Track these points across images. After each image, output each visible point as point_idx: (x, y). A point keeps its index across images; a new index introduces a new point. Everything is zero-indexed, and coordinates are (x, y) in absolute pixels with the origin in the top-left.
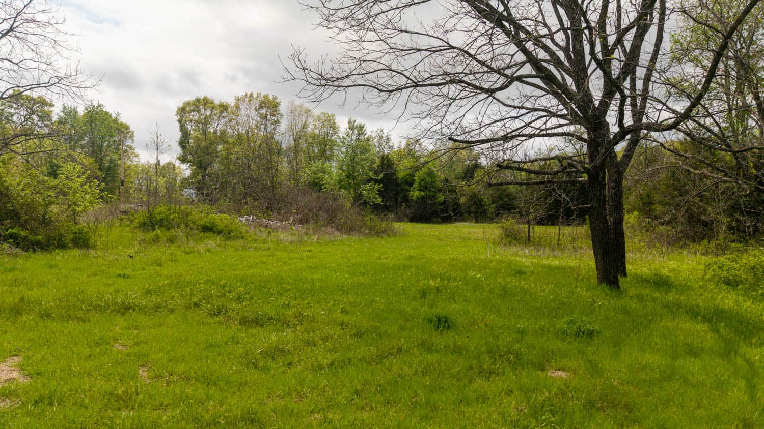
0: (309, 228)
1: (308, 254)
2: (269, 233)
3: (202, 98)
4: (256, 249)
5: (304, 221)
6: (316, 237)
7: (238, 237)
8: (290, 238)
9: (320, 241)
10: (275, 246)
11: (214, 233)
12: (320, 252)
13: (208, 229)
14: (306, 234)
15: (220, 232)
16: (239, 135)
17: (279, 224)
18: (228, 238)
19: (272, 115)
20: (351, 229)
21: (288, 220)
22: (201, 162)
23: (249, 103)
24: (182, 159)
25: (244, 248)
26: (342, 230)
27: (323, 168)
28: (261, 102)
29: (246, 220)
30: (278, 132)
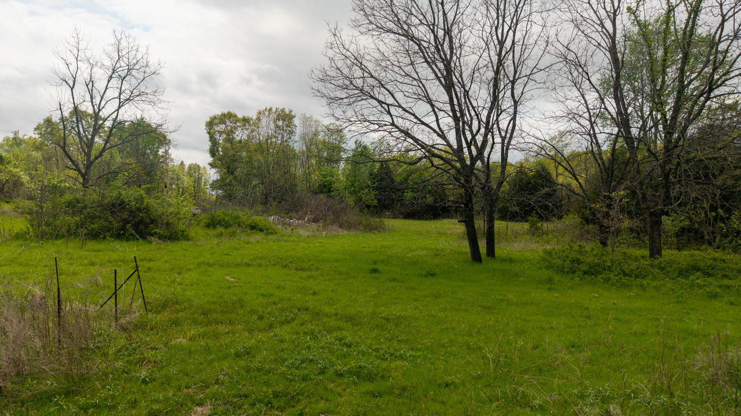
0: (319, 226)
1: (319, 244)
2: (292, 230)
3: (226, 113)
4: (286, 241)
5: (315, 220)
6: (325, 233)
7: (272, 233)
8: (307, 234)
9: (328, 236)
10: (298, 239)
11: (257, 230)
12: (328, 243)
13: (253, 227)
14: (318, 230)
15: (261, 230)
16: (259, 143)
17: (297, 222)
18: (267, 234)
19: (288, 126)
20: (350, 227)
21: (304, 220)
22: (228, 168)
23: (269, 116)
24: (212, 165)
25: (278, 240)
26: (344, 227)
27: (331, 172)
28: (279, 115)
29: (273, 219)
30: (293, 141)
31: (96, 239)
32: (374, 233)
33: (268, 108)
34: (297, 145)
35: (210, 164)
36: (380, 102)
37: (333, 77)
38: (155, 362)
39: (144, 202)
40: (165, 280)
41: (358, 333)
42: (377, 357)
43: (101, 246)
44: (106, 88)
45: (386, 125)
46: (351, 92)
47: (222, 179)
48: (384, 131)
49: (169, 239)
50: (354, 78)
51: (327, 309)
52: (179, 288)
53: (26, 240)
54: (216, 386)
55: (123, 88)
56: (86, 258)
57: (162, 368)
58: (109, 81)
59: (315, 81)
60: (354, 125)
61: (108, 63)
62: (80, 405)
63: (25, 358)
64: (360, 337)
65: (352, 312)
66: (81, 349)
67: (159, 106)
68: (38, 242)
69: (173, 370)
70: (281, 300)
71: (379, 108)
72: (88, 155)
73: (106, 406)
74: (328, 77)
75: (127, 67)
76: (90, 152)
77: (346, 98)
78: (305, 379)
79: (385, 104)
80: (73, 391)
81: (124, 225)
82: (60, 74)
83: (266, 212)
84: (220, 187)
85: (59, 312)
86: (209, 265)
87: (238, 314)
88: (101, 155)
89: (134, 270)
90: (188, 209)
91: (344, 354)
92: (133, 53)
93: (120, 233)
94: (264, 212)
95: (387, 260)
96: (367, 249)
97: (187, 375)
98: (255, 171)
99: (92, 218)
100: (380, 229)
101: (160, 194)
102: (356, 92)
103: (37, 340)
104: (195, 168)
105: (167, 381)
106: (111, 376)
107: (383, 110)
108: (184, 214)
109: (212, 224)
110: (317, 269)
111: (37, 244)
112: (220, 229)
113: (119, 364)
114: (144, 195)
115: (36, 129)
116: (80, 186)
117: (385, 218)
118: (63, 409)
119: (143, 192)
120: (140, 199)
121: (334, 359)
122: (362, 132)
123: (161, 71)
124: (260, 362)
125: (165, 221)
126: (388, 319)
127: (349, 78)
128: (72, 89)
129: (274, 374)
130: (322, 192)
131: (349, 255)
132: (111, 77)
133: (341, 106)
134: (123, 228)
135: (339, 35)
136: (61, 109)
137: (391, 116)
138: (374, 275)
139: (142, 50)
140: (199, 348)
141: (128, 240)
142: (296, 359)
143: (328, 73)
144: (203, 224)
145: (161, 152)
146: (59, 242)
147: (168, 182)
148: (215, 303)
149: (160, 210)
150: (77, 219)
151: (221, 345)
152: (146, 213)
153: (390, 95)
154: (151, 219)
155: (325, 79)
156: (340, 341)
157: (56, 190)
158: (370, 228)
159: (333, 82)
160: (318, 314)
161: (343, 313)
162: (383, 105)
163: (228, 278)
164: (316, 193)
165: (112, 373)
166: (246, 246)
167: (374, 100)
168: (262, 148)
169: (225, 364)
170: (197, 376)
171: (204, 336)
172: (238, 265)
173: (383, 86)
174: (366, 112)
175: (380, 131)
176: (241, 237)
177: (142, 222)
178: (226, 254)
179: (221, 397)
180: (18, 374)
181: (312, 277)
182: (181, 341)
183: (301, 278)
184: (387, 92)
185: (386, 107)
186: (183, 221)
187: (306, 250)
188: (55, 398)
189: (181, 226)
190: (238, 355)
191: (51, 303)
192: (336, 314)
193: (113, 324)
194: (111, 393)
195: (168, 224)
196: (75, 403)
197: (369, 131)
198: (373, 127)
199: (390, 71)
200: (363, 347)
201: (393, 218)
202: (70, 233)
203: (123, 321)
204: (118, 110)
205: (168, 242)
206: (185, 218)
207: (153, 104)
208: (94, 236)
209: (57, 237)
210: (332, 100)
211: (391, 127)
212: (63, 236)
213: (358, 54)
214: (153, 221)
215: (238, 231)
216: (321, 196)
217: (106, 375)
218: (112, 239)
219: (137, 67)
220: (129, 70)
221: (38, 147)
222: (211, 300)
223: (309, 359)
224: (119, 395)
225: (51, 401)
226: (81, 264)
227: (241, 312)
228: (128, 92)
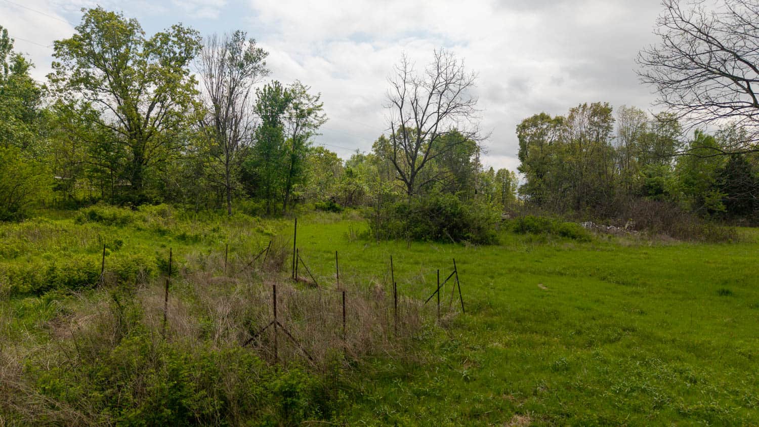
0: (644, 234)
1: (645, 256)
2: (610, 238)
3: (539, 114)
4: (602, 250)
5: (638, 227)
6: (651, 242)
7: (586, 241)
8: (628, 243)
9: (655, 246)
10: (617, 249)
11: (569, 237)
12: (656, 255)
13: (565, 234)
14: (642, 239)
15: (574, 237)
16: (572, 144)
17: (615, 228)
18: (580, 242)
19: (604, 121)
20: (685, 235)
21: (624, 226)
22: (537, 171)
23: (583, 113)
24: (521, 170)
25: (593, 248)
26: (677, 237)
27: (659, 170)
28: (594, 111)
29: (587, 226)
30: (610, 137)
31: (419, 241)
32: (721, 244)
33: (582, 105)
34: (615, 141)
35: (519, 169)
36: (736, 79)
37: (668, 58)
38: (475, 363)
39: (457, 208)
40: (479, 283)
41: (706, 367)
42: (738, 403)
43: (423, 247)
44: (428, 105)
45: (742, 107)
46: (691, 73)
47: (531, 183)
48: (739, 114)
49: (481, 243)
50: (697, 55)
51: (660, 333)
52: (492, 293)
53: (368, 240)
54: (535, 398)
55: (441, 103)
56: (412, 258)
57: (481, 369)
58: (430, 98)
59: (643, 65)
60: (695, 111)
61: (430, 81)
62: (414, 390)
63: (372, 340)
64: (709, 373)
65: (696, 342)
66: (414, 339)
67: (472, 115)
68: (376, 241)
69: (492, 374)
70: (601, 316)
71: (734, 86)
72: (412, 166)
73: (435, 396)
74: (660, 58)
75: (445, 83)
76: (414, 163)
77: (686, 80)
78: (636, 410)
79: (744, 80)
80: (408, 377)
81: (441, 229)
82: (391, 97)
83: (579, 218)
84: (528, 192)
85: (396, 304)
86: (521, 271)
87: (553, 325)
88: (422, 165)
89: (453, 272)
90: (498, 213)
91: (688, 391)
92: (451, 67)
93: (437, 237)
94: (576, 217)
95: (743, 280)
96: (713, 265)
97: (505, 380)
98: (566, 173)
99: (416, 222)
100: (730, 240)
101: (471, 200)
102: (699, 71)
103: (379, 326)
104: (504, 174)
105: (487, 383)
106: (438, 368)
107: (739, 88)
108: (494, 219)
109: (522, 229)
110: (644, 284)
111: (375, 244)
112: (529, 235)
113: (444, 358)
114: (458, 201)
115: (373, 147)
116: (405, 194)
117: (737, 226)
118: (401, 391)
119: (456, 198)
120: (455, 205)
121: (674, 395)
122: (707, 118)
123: (475, 81)
124: (581, 381)
125: (476, 226)
126: (750, 357)
127: (689, 56)
128: (401, 109)
129: (599, 398)
130: (647, 194)
131: (687, 270)
132: (431, 94)
133: (677, 90)
134: (440, 232)
135: (675, 7)
136: (393, 128)
137: (752, 94)
138: (724, 298)
139: (458, 64)
140: (515, 355)
141: (444, 242)
142: (624, 385)
143: (661, 54)
144: (511, 229)
145: (472, 159)
146: (391, 242)
147: (478, 187)
148: (528, 310)
149: (473, 215)
150: (405, 222)
151: (538, 356)
152: (460, 218)
153: (751, 68)
154: (464, 224)
155: (657, 60)
156: (681, 373)
157: (389, 198)
158: (715, 239)
159: (666, 63)
160: (648, 337)
161: (683, 340)
162: (740, 82)
163: (540, 286)
164: (639, 196)
165: (439, 366)
166: (557, 253)
167: (725, 77)
168: (573, 148)
169: (544, 377)
170: (516, 384)
171: (519, 343)
172: (550, 274)
173: (738, 58)
174: (713, 94)
175: (733, 115)
176: (551, 244)
177: (456, 226)
178: (537, 261)
179: (541, 411)
180: (368, 354)
181: (638, 293)
182: (497, 345)
183: (623, 293)
184: (746, 65)
185: (745, 84)
186: (493, 226)
187: (628, 261)
188: (395, 380)
189: (492, 232)
190: (556, 369)
191: (389, 294)
192: (673, 341)
193: (437, 320)
194: (438, 384)
195: (479, 228)
196: (410, 388)
197: (717, 116)
198: (722, 111)
199: (751, 38)
200: (713, 386)
201: (751, 226)
202: (399, 236)
203: (444, 318)
204: (436, 124)
205: (480, 247)
206: (495, 223)
207: (466, 114)
208: (418, 238)
209: (390, 238)
210: (665, 85)
211: (752, 109)
212: (394, 238)
213: (703, 24)
214: (466, 226)
215: (549, 238)
216: (647, 199)
217: (433, 366)
218: (431, 241)
219: (453, 81)
220: (447, 85)
221: (375, 161)
222: (524, 307)
223: (641, 388)
224: (445, 387)
225: (392, 382)
226: (408, 263)
227: (557, 323)
228: (445, 105)
